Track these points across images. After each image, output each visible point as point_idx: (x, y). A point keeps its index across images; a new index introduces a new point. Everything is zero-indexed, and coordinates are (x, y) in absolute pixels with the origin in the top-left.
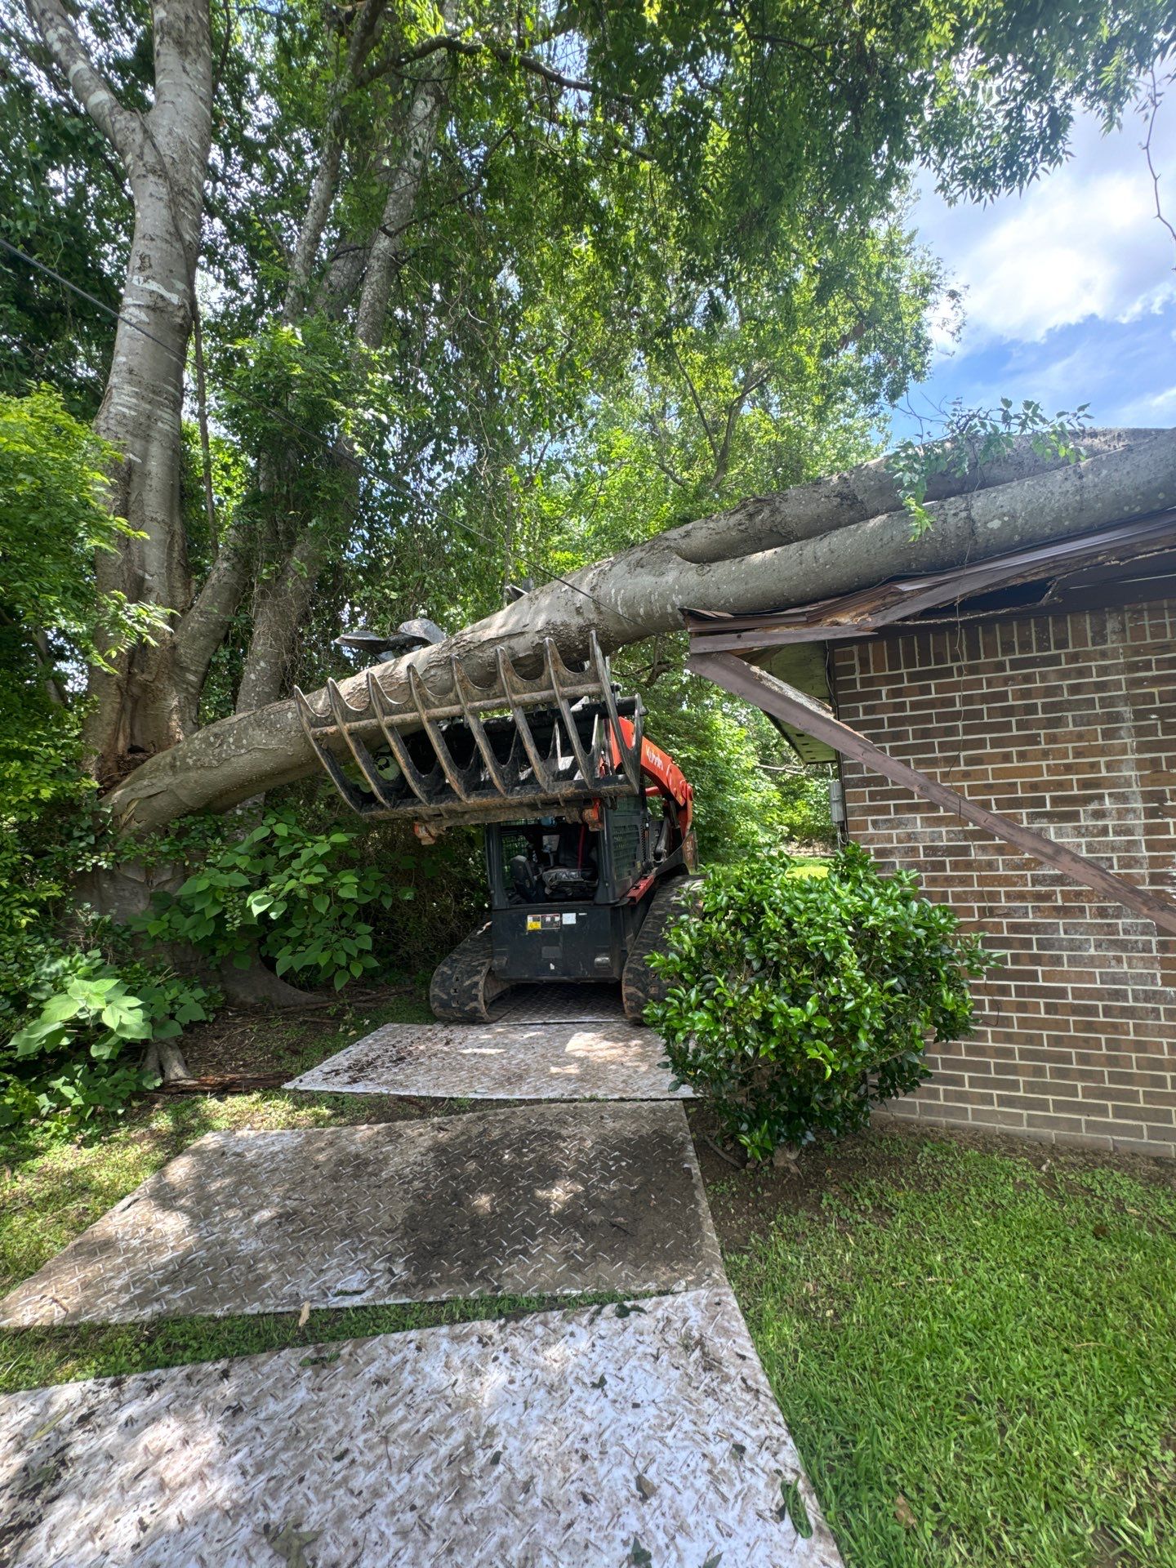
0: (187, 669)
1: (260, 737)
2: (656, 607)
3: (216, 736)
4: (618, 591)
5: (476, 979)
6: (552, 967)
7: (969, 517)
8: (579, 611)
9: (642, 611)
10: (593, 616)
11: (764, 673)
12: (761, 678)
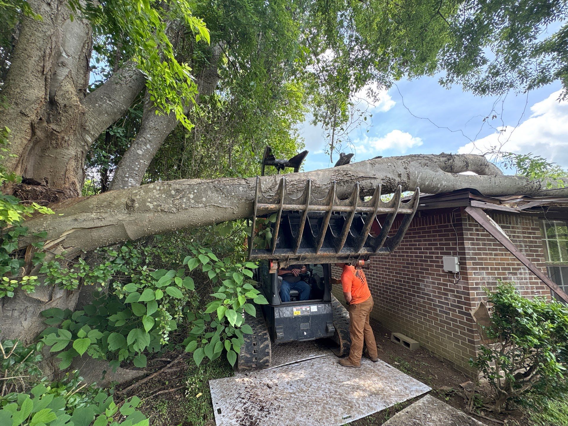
0: (88, 132)
1: (217, 198)
2: (434, 184)
3: (177, 191)
4: (419, 173)
5: (266, 343)
6: (305, 333)
7: (540, 184)
8: (400, 176)
9: (427, 183)
10: (405, 179)
11: (490, 218)
12: (490, 220)
